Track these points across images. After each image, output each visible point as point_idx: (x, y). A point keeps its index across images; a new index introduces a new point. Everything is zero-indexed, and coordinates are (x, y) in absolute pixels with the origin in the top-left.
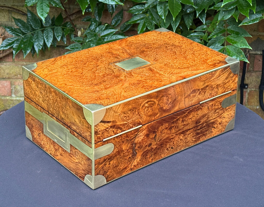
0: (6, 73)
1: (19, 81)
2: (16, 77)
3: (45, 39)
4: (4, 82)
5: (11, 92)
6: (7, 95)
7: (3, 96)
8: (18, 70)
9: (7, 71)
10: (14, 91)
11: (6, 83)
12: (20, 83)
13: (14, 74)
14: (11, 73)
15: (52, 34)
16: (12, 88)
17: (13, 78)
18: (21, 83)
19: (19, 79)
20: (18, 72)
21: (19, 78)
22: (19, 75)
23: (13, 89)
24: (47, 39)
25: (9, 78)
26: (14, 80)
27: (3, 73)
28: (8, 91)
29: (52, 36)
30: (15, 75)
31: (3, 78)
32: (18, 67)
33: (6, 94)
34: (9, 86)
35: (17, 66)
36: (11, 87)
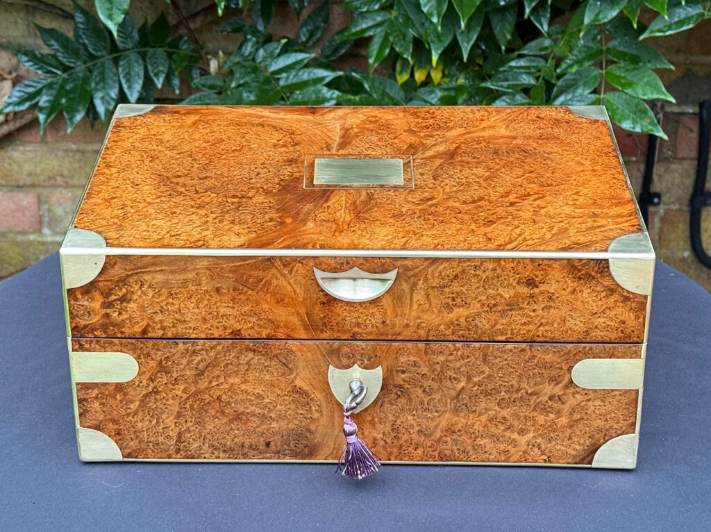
0: (25, 173)
1: (61, 192)
2: (52, 182)
3: (123, 81)
4: (21, 195)
5: (41, 223)
6: (31, 230)
7: (19, 233)
8: (55, 163)
9: (28, 167)
10: (46, 219)
11: (27, 199)
12: (62, 197)
13: (47, 173)
14: (38, 172)
15: (142, 68)
16: (41, 213)
17: (43, 187)
18: (65, 198)
19: (61, 189)
20: (57, 168)
21: (60, 186)
22: (59, 179)
23: (46, 214)
24: (128, 81)
25: (33, 186)
26: (45, 192)
27: (17, 173)
28: (33, 220)
29: (142, 73)
30: (50, 178)
31: (18, 187)
32: (56, 156)
33: (26, 229)
34: (34, 207)
35: (53, 155)
36: (39, 208)
